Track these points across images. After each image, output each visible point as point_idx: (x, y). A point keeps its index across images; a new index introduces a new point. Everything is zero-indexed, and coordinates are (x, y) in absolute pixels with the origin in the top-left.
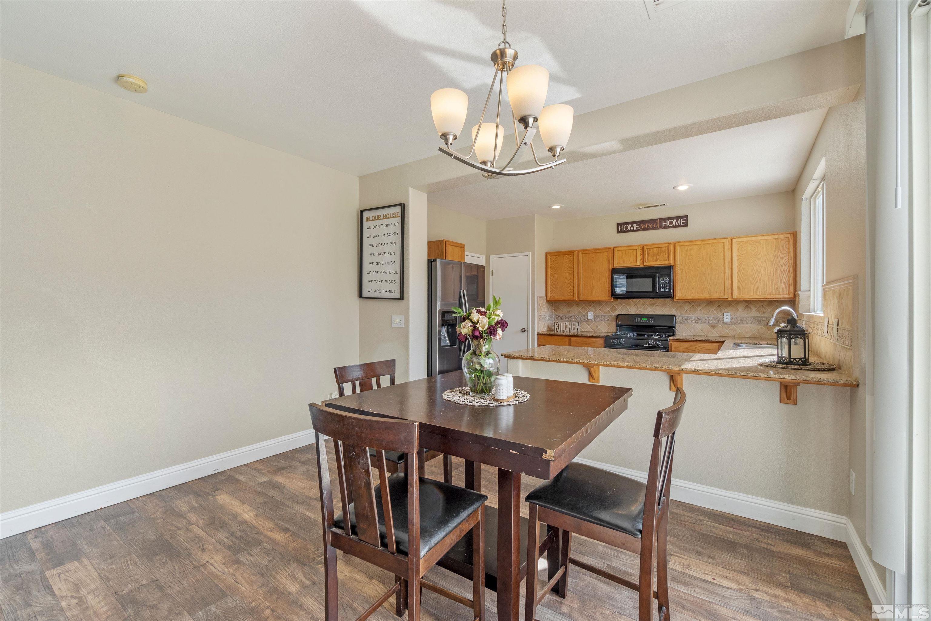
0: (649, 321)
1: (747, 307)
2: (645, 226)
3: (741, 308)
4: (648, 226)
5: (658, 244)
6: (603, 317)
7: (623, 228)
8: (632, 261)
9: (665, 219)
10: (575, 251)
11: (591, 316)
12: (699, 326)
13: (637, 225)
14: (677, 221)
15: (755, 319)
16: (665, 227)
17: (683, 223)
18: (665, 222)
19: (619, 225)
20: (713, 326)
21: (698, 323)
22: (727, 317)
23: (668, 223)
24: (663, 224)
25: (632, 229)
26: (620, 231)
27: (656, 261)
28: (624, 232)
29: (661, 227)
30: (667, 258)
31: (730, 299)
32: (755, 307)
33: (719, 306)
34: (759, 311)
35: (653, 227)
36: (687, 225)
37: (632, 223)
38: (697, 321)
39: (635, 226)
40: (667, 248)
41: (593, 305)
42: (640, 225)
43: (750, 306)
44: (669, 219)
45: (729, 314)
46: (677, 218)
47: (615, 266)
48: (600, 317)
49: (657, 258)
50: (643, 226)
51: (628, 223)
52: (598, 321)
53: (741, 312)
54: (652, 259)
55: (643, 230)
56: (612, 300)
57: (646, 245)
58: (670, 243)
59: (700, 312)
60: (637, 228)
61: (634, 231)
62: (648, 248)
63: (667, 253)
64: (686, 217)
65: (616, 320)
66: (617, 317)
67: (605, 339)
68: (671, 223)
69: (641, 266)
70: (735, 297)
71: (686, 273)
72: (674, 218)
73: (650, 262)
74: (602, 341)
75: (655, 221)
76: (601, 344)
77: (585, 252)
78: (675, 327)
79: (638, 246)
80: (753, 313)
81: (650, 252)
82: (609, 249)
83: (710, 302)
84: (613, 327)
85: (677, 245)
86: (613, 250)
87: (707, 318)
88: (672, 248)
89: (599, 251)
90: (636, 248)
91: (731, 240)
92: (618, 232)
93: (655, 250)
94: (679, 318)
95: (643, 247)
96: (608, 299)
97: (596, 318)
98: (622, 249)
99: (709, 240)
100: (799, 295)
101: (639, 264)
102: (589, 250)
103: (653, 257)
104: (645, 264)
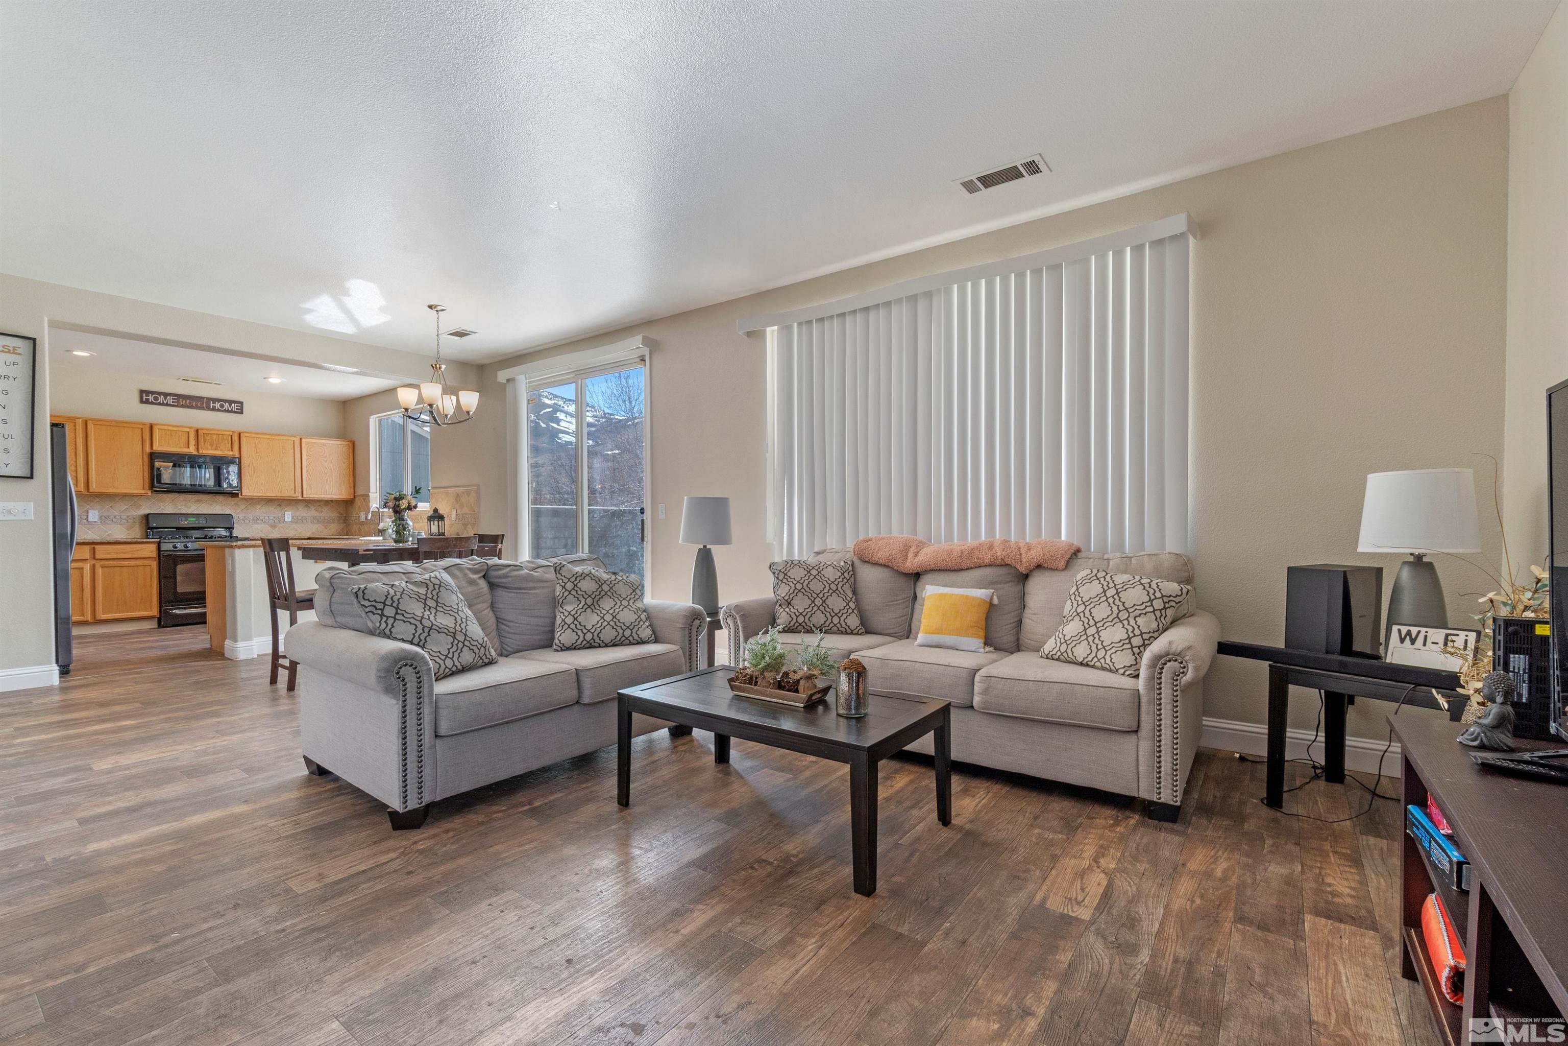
0: (198, 522)
1: (307, 506)
2: (186, 402)
3: (300, 507)
4: (190, 403)
5: (218, 430)
6: (118, 517)
7: (151, 398)
8: (182, 446)
9: (215, 400)
10: (78, 418)
11: (93, 517)
12: (256, 526)
13: (173, 399)
14: (230, 405)
15: (314, 518)
16: (214, 409)
17: (237, 409)
18: (214, 403)
19: (142, 392)
20: (273, 526)
21: (257, 523)
22: (288, 516)
23: (217, 405)
24: (212, 405)
25: (166, 402)
26: (147, 402)
27: (215, 449)
28: (152, 403)
29: (208, 408)
30: (230, 448)
31: (300, 498)
33: (280, 505)
34: (315, 510)
35: (196, 405)
36: (242, 413)
37: (166, 395)
38: (256, 520)
39: (170, 400)
40: (230, 437)
41: (97, 500)
42: (178, 400)
43: (309, 505)
44: (219, 400)
45: (290, 513)
46: (231, 402)
47: (154, 449)
48: (111, 517)
49: (217, 447)
50: (182, 402)
51: (160, 394)
52: (108, 524)
53: (302, 512)
54: (210, 447)
55: (183, 406)
56: (150, 493)
57: (202, 429)
58: (234, 432)
59: (260, 511)
60: (173, 402)
61: (167, 405)
62: (205, 432)
63: (230, 442)
64: (242, 403)
65: (144, 521)
66: (147, 517)
67: (159, 544)
68: (222, 406)
69: (195, 453)
70: (304, 496)
71: (254, 468)
72: (225, 401)
73: (207, 449)
74: (153, 547)
75: (200, 399)
76: (152, 552)
77: (101, 423)
78: (233, 528)
79: (190, 428)
80: (312, 512)
81: (208, 438)
82: (144, 424)
83: (269, 501)
84: (136, 532)
85: (242, 434)
86: (151, 427)
87: (267, 518)
88: (236, 438)
89: (125, 425)
90: (188, 430)
91: (301, 439)
92: (142, 402)
93: (214, 437)
94: (235, 518)
95: (197, 431)
96: (143, 492)
97: (103, 519)
98: (166, 427)
99: (279, 435)
100: (368, 496)
101: (192, 450)
102: (107, 421)
103: (212, 444)
104: (200, 451)
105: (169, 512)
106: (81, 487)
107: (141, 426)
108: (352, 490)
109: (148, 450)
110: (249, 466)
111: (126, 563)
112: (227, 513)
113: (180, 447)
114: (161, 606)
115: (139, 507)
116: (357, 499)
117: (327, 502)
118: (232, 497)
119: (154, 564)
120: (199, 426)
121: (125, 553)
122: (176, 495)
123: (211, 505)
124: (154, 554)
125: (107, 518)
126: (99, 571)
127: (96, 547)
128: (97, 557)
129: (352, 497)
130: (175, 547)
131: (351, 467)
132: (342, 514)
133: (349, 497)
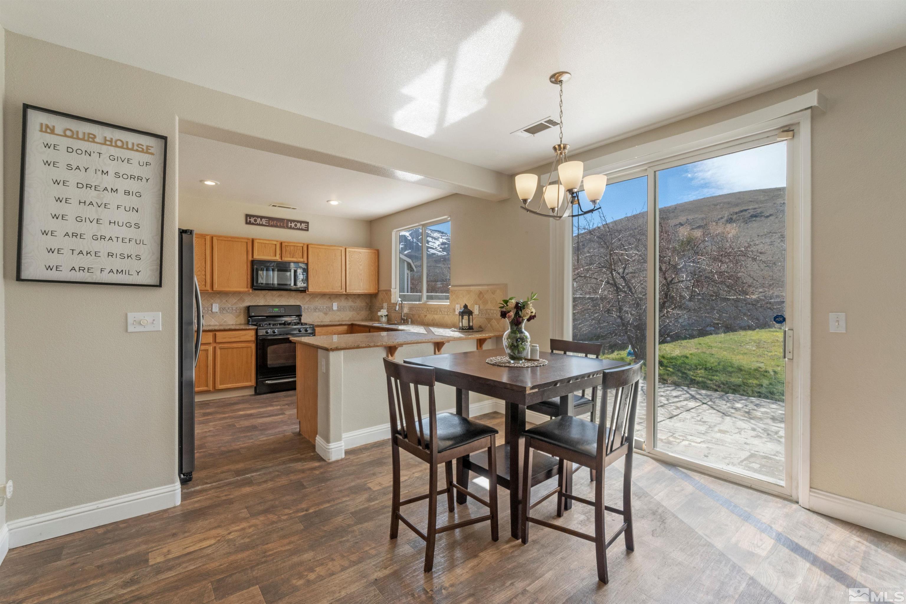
0: (281, 312)
1: (346, 298)
2: (274, 223)
3: (343, 299)
4: (276, 223)
5: (295, 244)
6: (230, 309)
7: (252, 220)
8: (272, 255)
9: (292, 221)
10: (207, 235)
11: (216, 308)
12: (316, 314)
13: (266, 221)
14: (301, 225)
15: (351, 307)
16: (291, 228)
17: (305, 227)
18: (291, 223)
19: (247, 216)
20: (326, 314)
21: (316, 311)
22: (335, 306)
23: (293, 225)
24: (289, 224)
25: (261, 223)
26: (249, 223)
27: (293, 257)
28: (253, 224)
29: (288, 227)
30: (301, 256)
31: (344, 293)
32: (351, 298)
33: (330, 298)
34: (352, 301)
35: (280, 225)
36: (308, 230)
37: (262, 217)
38: (315, 309)
39: (264, 221)
40: (301, 248)
41: (218, 296)
42: (269, 221)
43: (348, 298)
44: (294, 221)
45: (336, 304)
46: (301, 222)
47: (254, 257)
48: (227, 308)
49: (293, 255)
50: (271, 223)
51: (258, 217)
52: (224, 313)
53: (344, 303)
54: (289, 256)
55: (272, 226)
56: (251, 291)
57: (284, 242)
58: (304, 244)
59: (319, 303)
60: (266, 223)
61: (262, 225)
62: (286, 244)
63: (301, 252)
64: (308, 223)
65: (246, 311)
66: (248, 308)
67: (257, 330)
68: (296, 225)
69: (280, 260)
70: (347, 291)
71: (316, 271)
72: (298, 222)
73: (287, 257)
74: (253, 333)
75: (281, 220)
76: (252, 337)
77: (220, 238)
78: (301, 316)
79: (277, 241)
80: (350, 303)
81: (288, 249)
82: (248, 239)
83: (323, 295)
84: (242, 319)
85: (309, 246)
86: (253, 241)
87: (322, 308)
88: (305, 249)
89: (237, 240)
90: (275, 243)
91: (346, 249)
92: (247, 223)
93: (292, 248)
94: (303, 308)
95: (281, 244)
96: (247, 290)
97: (222, 310)
98: (262, 241)
99: (331, 246)
100: (390, 291)
101: (278, 258)
102: (225, 237)
103: (290, 254)
104: (283, 259)
105: (262, 304)
106: (208, 287)
107: (247, 241)
108: (377, 286)
109: (250, 258)
110: (313, 269)
111: (235, 345)
112: (297, 304)
113: (270, 256)
114: (257, 379)
115: (243, 301)
116: (380, 293)
117: (359, 296)
118: (301, 292)
119: (253, 346)
120: (283, 240)
121: (235, 337)
122: (267, 291)
123: (288, 298)
124: (253, 338)
125: (224, 309)
126: (218, 352)
127: (217, 333)
128: (218, 341)
129: (377, 292)
130: (267, 332)
131: (377, 269)
132: (368, 304)
133: (375, 292)
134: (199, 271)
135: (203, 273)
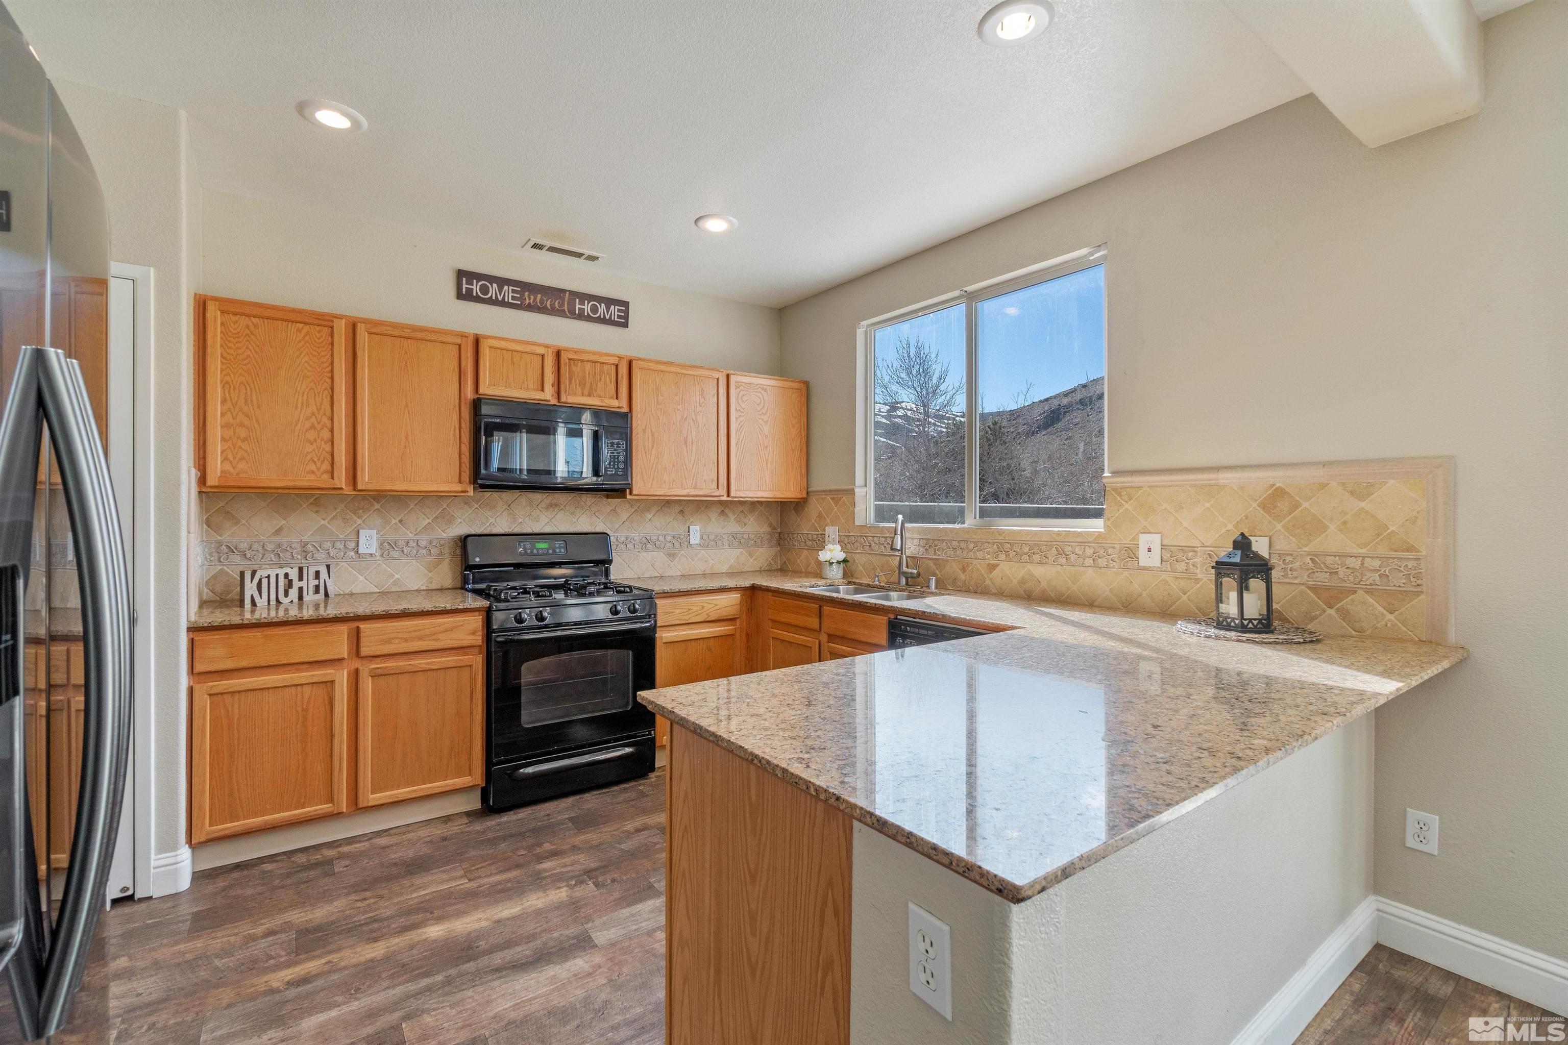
0: (554, 551)
2: (535, 299)
3: (714, 515)
4: (542, 301)
5: (594, 353)
6: (412, 544)
7: (476, 288)
8: (531, 386)
9: (584, 297)
10: (340, 317)
11: (369, 542)
12: (647, 556)
13: (513, 291)
14: (608, 309)
15: (734, 536)
16: (581, 316)
17: (619, 317)
18: (582, 303)
19: (461, 274)
20: (671, 555)
21: (647, 550)
22: (696, 535)
23: (587, 308)
24: (578, 306)
25: (500, 298)
27: (589, 395)
28: (477, 299)
29: (572, 314)
30: (613, 392)
31: (724, 498)
32: (734, 513)
33: (682, 512)
34: (738, 521)
35: (552, 306)
36: (625, 325)
37: (502, 282)
38: (646, 543)
39: (508, 293)
40: (613, 368)
41: (377, 506)
42: (522, 293)
43: (727, 511)
44: (591, 297)
45: (698, 528)
46: (610, 302)
47: (481, 391)
48: (402, 543)
49: (591, 388)
50: (529, 299)
51: (491, 279)
52: (395, 559)
54: (579, 390)
55: (530, 308)
56: (471, 493)
57: (567, 350)
58: (620, 358)
59: (651, 525)
60: (513, 298)
61: (503, 304)
62: (571, 356)
63: (614, 379)
64: (626, 304)
65: (458, 552)
66: (464, 541)
67: (488, 613)
68: (594, 309)
69: (554, 401)
70: (733, 494)
71: (653, 435)
72: (600, 299)
73: (575, 394)
74: (476, 622)
75: (557, 292)
76: (473, 633)
77: (379, 329)
78: (610, 562)
79: (547, 347)
80: (730, 526)
81: (577, 369)
82: (464, 336)
83: (666, 504)
84: (446, 575)
85: (634, 364)
86: (477, 341)
87: (661, 538)
88: (624, 371)
89: (429, 336)
90: (541, 350)
91: (728, 376)
92: (460, 296)
93: (588, 366)
94: (612, 538)
95: (558, 354)
96: (459, 488)
97: (387, 546)
98: (503, 344)
99: (693, 367)
100: (851, 492)
101: (548, 395)
102: (395, 326)
103: (583, 384)
104: (563, 399)
105: (501, 531)
106: (341, 479)
107: (459, 341)
108: (804, 480)
109: (469, 394)
110: (644, 430)
111: (421, 662)
112: (598, 530)
113: (528, 389)
114: (489, 763)
115: (450, 521)
116: (813, 500)
117: (754, 505)
118: (608, 497)
119: (478, 662)
120: (561, 343)
121: (421, 638)
122: (517, 493)
123: (573, 513)
124: (478, 639)
125: (393, 545)
126: (367, 686)
127: (363, 626)
128: (364, 651)
129: (803, 494)
130: (520, 620)
131: (804, 434)
133: (799, 496)
134: (313, 427)
135: (326, 434)
